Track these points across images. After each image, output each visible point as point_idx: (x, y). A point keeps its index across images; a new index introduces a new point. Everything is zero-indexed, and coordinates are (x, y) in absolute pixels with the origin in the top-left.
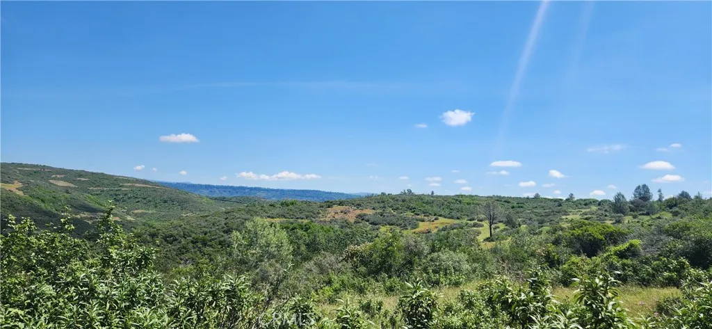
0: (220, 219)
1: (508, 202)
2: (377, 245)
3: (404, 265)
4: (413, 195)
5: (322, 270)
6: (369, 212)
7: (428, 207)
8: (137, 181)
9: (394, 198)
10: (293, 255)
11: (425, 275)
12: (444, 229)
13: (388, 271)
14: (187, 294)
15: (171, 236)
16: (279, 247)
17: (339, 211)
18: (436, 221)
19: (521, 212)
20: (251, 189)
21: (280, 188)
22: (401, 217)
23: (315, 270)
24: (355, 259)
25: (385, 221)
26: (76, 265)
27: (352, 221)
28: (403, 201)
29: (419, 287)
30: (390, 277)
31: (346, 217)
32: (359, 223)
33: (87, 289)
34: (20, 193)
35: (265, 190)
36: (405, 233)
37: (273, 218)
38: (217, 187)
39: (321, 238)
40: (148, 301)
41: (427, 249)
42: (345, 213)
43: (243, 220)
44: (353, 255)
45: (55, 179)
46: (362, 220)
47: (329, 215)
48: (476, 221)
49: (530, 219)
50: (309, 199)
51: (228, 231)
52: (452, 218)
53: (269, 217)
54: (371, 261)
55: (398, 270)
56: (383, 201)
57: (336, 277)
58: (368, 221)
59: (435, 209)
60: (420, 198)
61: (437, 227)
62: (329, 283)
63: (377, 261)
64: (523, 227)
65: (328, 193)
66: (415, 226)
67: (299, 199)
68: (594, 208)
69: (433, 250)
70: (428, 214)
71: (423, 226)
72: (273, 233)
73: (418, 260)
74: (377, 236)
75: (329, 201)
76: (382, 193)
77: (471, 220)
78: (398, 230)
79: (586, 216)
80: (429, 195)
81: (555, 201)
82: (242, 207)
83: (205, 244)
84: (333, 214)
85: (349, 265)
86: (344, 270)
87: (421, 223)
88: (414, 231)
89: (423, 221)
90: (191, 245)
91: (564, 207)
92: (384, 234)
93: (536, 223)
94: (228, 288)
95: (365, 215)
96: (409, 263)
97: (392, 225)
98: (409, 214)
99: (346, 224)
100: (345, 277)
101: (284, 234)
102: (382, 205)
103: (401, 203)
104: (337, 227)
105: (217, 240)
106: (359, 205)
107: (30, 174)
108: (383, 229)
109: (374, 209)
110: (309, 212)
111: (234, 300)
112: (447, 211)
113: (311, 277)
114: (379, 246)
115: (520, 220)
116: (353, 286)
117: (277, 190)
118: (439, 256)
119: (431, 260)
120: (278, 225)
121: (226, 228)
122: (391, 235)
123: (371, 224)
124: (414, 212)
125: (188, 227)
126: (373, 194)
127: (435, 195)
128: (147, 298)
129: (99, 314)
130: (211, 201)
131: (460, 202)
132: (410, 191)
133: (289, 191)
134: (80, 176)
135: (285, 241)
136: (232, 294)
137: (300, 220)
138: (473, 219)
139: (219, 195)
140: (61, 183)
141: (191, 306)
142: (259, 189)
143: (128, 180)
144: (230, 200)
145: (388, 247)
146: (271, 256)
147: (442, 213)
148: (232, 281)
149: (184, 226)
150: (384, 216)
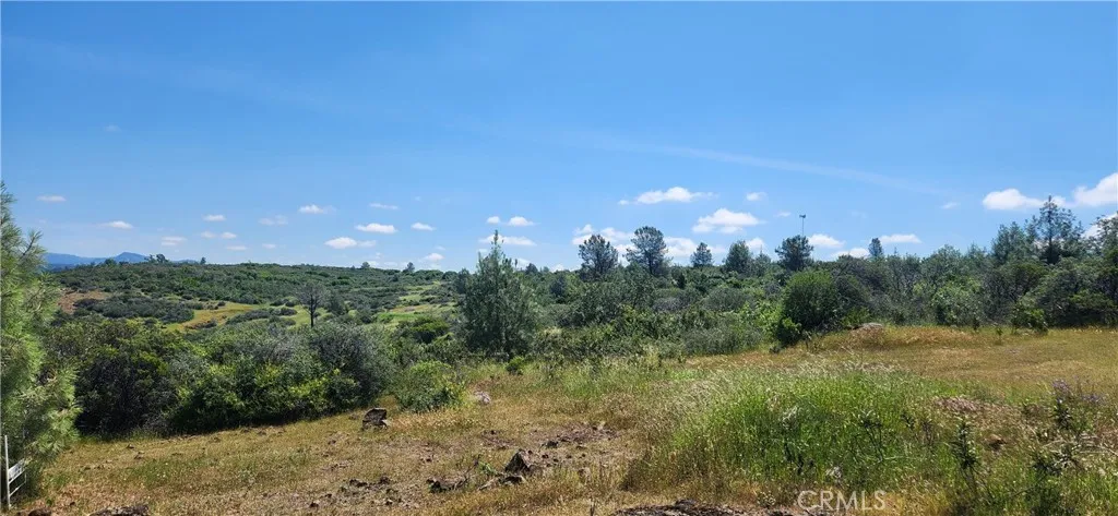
1: (326, 276)
6: (99, 296)
7: (204, 286)
9: (143, 273)
12: (237, 320)
18: (221, 309)
19: (347, 291)
22: (161, 302)
25: (134, 310)
27: (70, 311)
28: (160, 277)
31: (59, 305)
32: (84, 314)
36: (172, 329)
46: (90, 309)
48: (284, 306)
49: (360, 302)
52: (247, 302)
56: (121, 277)
58: (100, 311)
59: (217, 288)
61: (224, 318)
64: (352, 313)
66: (188, 317)
68: (437, 283)
70: (206, 297)
71: (200, 317)
77: (275, 305)
78: (159, 323)
79: (427, 297)
80: (198, 264)
81: (390, 272)
87: (197, 312)
88: (186, 324)
89: (200, 308)
91: (401, 284)
93: (368, 308)
95: (93, 301)
97: (146, 316)
98: (175, 299)
99: (61, 318)
102: (122, 283)
103: (156, 280)
106: (75, 286)
109: (107, 290)
115: (346, 302)
123: (107, 316)
124: (181, 294)
126: (93, 262)
127: (207, 263)
131: (255, 276)
132: (161, 257)
138: (280, 304)
147: (230, 295)
150: (131, 302)
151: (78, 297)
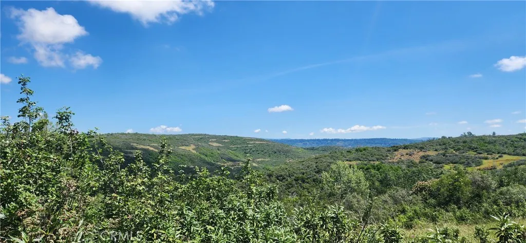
0: (312, 163)
2: (444, 181)
3: (472, 198)
4: (473, 136)
5: (396, 201)
6: (432, 153)
7: (490, 146)
8: (257, 140)
9: (455, 141)
10: (370, 189)
11: (495, 207)
12: (510, 165)
13: (457, 202)
14: (305, 219)
15: (281, 176)
16: (358, 183)
17: (404, 154)
18: (500, 159)
20: (332, 140)
21: (354, 138)
22: (463, 156)
23: (390, 201)
24: (424, 193)
25: (448, 160)
26: (233, 197)
27: (417, 161)
28: (464, 142)
29: (507, 220)
30: (459, 208)
31: (412, 158)
32: (424, 162)
33: (242, 213)
34: (194, 152)
35: (342, 140)
36: (469, 169)
37: (350, 161)
38: (308, 141)
39: (391, 176)
40: (277, 222)
41: (494, 184)
42: (410, 155)
43: (329, 164)
44: (422, 189)
45: (212, 142)
46: (426, 160)
47: (396, 158)
50: (378, 145)
51: (319, 172)
52: (517, 155)
53: (347, 160)
54: (439, 194)
55: (467, 202)
56: (444, 143)
57: (409, 208)
58: (432, 161)
59: (497, 147)
60: (482, 139)
61: (502, 164)
62: (403, 211)
63: (446, 195)
65: (393, 140)
66: (479, 164)
67: (369, 146)
69: (501, 184)
70: (491, 153)
71: (486, 164)
72: (353, 173)
73: (486, 194)
74: (442, 173)
75: (395, 146)
76: (443, 137)
78: (461, 167)
80: (490, 136)
82: (327, 154)
83: (303, 181)
84: (399, 156)
85: (420, 198)
86: (416, 202)
87: (484, 161)
88: (478, 167)
89: (486, 159)
90: (294, 182)
92: (448, 171)
94: (333, 215)
95: (428, 156)
96: (477, 197)
97: (455, 163)
98: (472, 154)
99: (411, 164)
100: (417, 208)
101: (361, 173)
102: (444, 147)
103: (462, 144)
104: (404, 167)
105: (312, 179)
106: (421, 149)
107: (199, 140)
108: (447, 167)
109: (436, 150)
110: (378, 155)
111: (338, 225)
112: (511, 149)
113: (387, 207)
114: (445, 182)
116: (425, 215)
117: (352, 140)
118: (508, 190)
119: (501, 193)
120: (356, 167)
121: (317, 170)
122: (456, 172)
123: (435, 163)
124: (476, 151)
125: (291, 169)
126: (434, 138)
127: (496, 135)
128: (276, 220)
129: (251, 230)
130: (305, 150)
132: (470, 134)
133: (360, 140)
134: (225, 139)
135: (363, 179)
136: (336, 220)
137: (372, 162)
139: (310, 146)
140: (215, 144)
141: (308, 227)
142: (338, 140)
143: (251, 140)
144: (317, 149)
145: (455, 182)
146: (353, 190)
147: (507, 151)
148: (335, 210)
149: (288, 169)
150: (447, 156)
151: (422, 154)
